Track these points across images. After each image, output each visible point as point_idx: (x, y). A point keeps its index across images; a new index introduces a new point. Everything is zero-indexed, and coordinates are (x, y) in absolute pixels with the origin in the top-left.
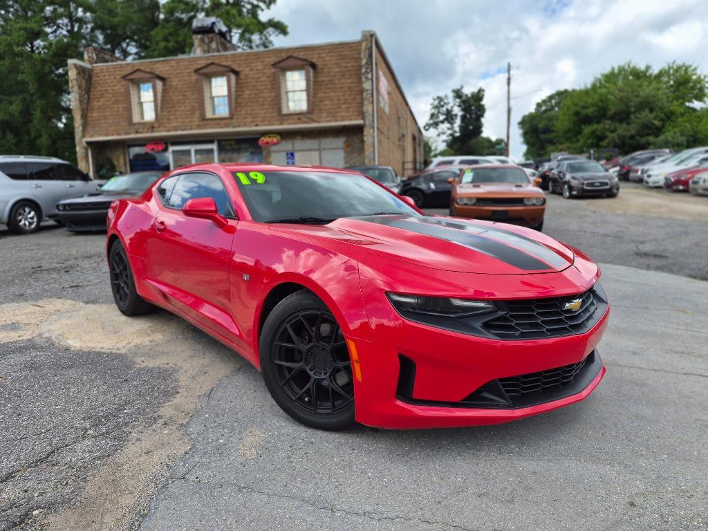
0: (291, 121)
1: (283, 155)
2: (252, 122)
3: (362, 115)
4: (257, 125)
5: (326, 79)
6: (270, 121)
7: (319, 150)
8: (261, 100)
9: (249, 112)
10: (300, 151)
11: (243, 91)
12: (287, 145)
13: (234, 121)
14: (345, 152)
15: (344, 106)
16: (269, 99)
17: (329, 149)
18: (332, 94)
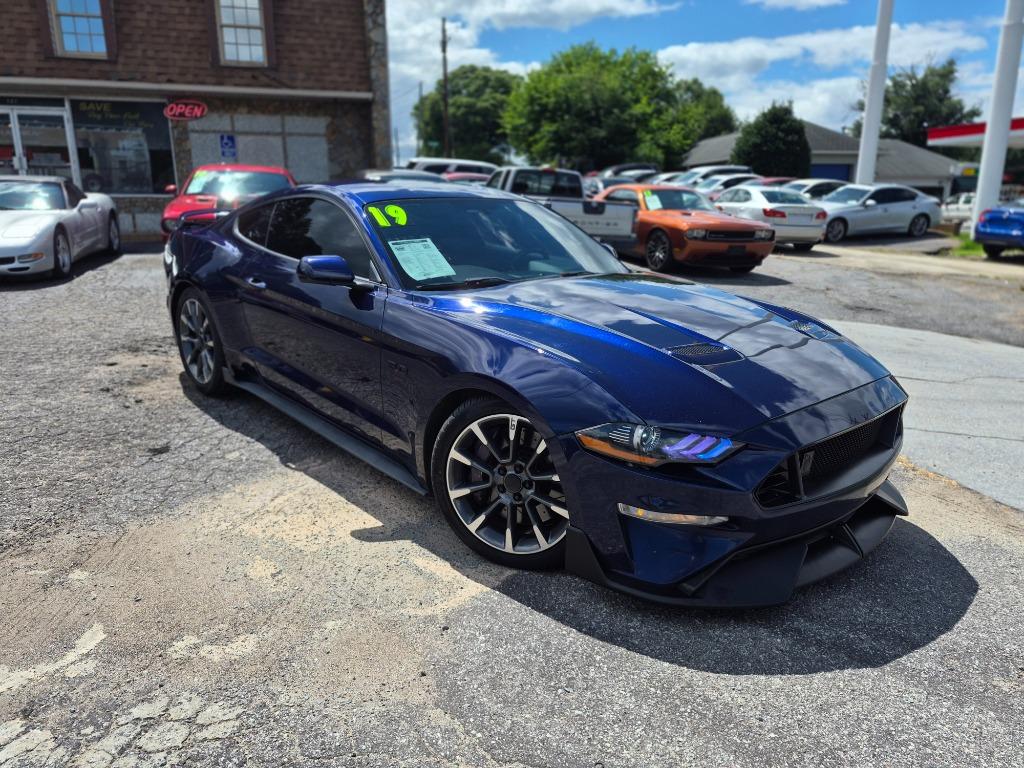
0: (237, 80)
1: (215, 139)
2: (159, 74)
3: (367, 82)
4: (170, 81)
5: (296, 13)
6: (196, 75)
7: (283, 135)
8: (174, 34)
9: (150, 53)
10: (246, 133)
11: (133, 12)
12: (222, 122)
13: (120, 68)
14: (330, 142)
15: (335, 65)
16: (191, 35)
17: (300, 134)
18: (310, 41)
